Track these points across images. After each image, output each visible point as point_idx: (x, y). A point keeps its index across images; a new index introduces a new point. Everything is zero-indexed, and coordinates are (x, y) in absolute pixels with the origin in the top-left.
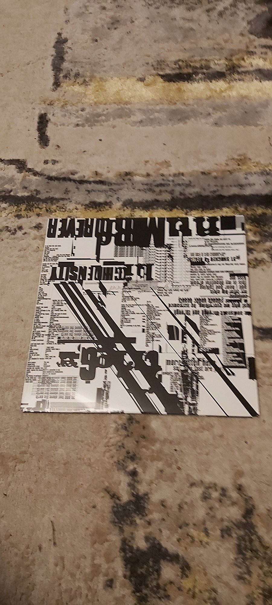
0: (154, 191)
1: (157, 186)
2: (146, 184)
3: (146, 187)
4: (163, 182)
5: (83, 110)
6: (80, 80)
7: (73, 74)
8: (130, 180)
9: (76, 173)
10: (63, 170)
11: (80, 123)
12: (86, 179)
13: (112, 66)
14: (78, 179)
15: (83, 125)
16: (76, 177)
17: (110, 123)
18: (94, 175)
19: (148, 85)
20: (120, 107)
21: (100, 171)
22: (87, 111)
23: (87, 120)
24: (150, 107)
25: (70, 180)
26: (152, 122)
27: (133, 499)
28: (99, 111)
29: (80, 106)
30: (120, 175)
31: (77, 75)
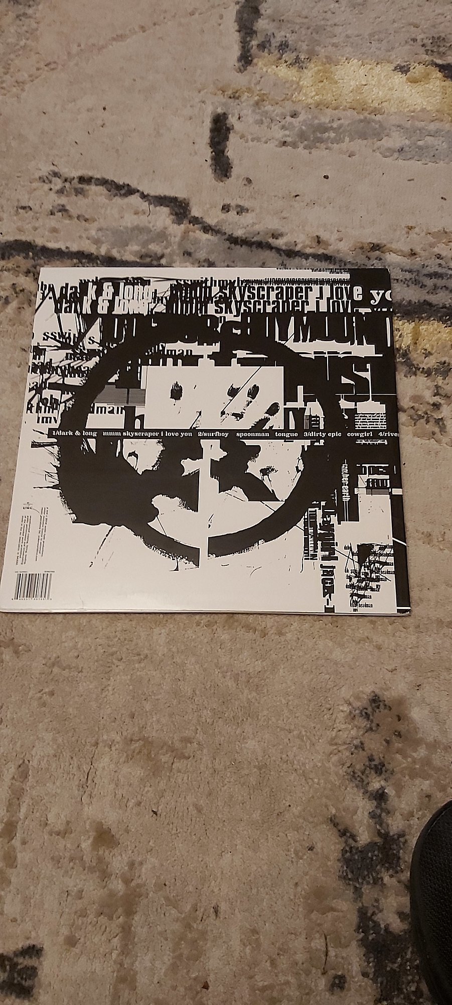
0: (423, 286)
1: (430, 276)
2: (408, 268)
3: (408, 276)
4: (440, 270)
5: (294, 115)
6: (289, 56)
7: (275, 43)
8: (380, 259)
9: (281, 235)
10: (257, 228)
11: (289, 139)
12: (297, 249)
13: (348, 37)
14: (284, 248)
15: (294, 145)
16: (280, 242)
17: (344, 146)
18: (314, 244)
19: (414, 81)
20: (362, 117)
21: (324, 236)
22: (301, 118)
23: (302, 136)
24: (420, 124)
25: (270, 247)
26: (420, 152)
27: (378, 840)
28: (325, 119)
29: (289, 107)
30: (362, 248)
31: (284, 46)
